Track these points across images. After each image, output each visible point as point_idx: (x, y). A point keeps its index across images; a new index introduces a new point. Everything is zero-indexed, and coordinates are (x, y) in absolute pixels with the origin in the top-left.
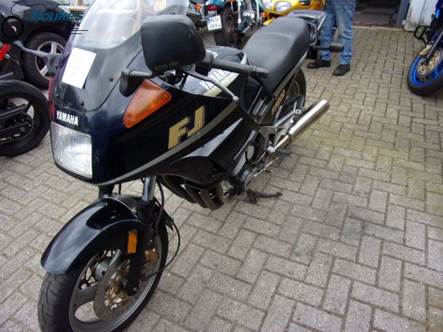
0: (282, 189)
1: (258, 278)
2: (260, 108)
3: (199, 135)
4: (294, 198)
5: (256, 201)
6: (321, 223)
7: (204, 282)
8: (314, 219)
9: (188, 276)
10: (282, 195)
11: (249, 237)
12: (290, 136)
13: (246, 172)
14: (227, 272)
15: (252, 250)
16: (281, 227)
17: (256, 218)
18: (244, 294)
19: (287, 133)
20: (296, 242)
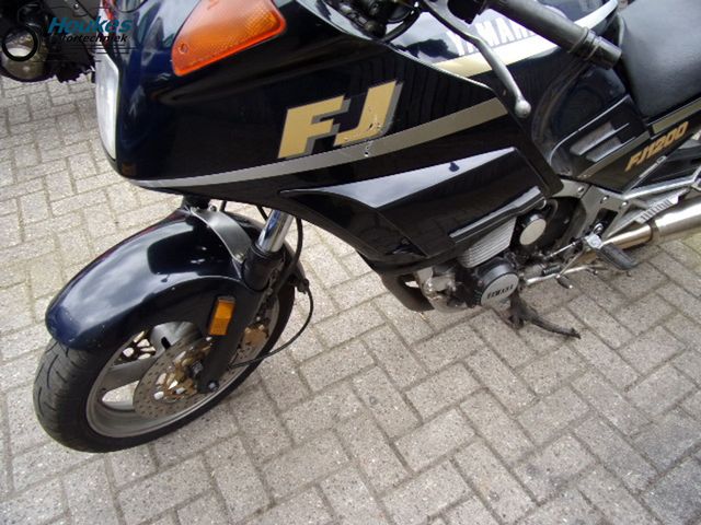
0: (587, 328)
1: (429, 467)
2: (601, 145)
3: (367, 153)
4: (602, 357)
5: (521, 324)
6: (624, 436)
7: (335, 417)
8: (615, 421)
9: (320, 393)
10: (579, 337)
11: (463, 383)
12: (654, 230)
13: (501, 270)
14: (384, 425)
15: (454, 411)
16: (537, 398)
17: (499, 356)
18: (386, 480)
19: (650, 222)
20: (546, 444)
